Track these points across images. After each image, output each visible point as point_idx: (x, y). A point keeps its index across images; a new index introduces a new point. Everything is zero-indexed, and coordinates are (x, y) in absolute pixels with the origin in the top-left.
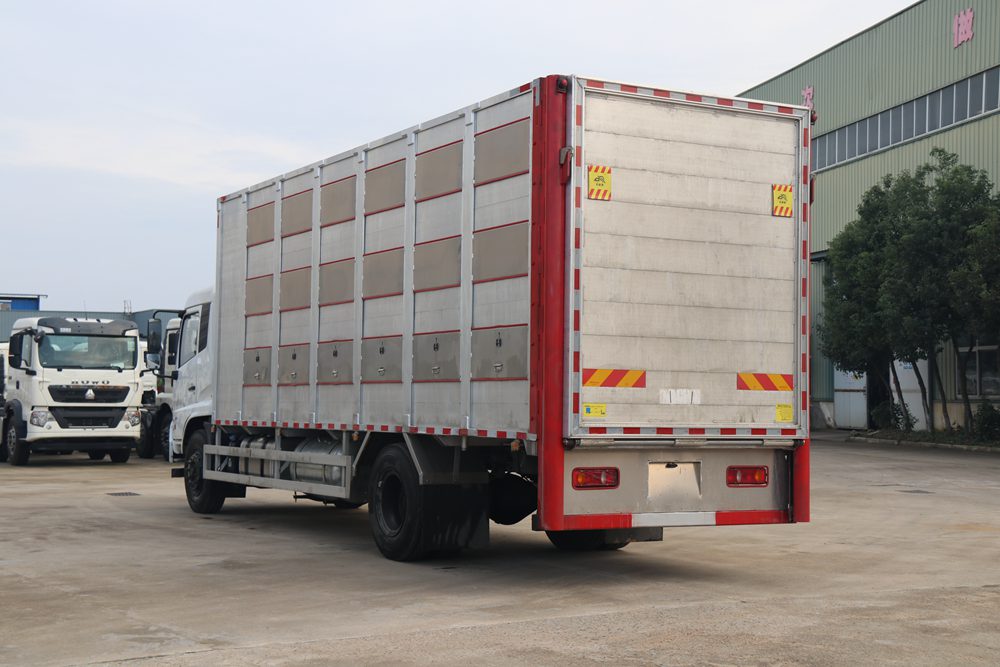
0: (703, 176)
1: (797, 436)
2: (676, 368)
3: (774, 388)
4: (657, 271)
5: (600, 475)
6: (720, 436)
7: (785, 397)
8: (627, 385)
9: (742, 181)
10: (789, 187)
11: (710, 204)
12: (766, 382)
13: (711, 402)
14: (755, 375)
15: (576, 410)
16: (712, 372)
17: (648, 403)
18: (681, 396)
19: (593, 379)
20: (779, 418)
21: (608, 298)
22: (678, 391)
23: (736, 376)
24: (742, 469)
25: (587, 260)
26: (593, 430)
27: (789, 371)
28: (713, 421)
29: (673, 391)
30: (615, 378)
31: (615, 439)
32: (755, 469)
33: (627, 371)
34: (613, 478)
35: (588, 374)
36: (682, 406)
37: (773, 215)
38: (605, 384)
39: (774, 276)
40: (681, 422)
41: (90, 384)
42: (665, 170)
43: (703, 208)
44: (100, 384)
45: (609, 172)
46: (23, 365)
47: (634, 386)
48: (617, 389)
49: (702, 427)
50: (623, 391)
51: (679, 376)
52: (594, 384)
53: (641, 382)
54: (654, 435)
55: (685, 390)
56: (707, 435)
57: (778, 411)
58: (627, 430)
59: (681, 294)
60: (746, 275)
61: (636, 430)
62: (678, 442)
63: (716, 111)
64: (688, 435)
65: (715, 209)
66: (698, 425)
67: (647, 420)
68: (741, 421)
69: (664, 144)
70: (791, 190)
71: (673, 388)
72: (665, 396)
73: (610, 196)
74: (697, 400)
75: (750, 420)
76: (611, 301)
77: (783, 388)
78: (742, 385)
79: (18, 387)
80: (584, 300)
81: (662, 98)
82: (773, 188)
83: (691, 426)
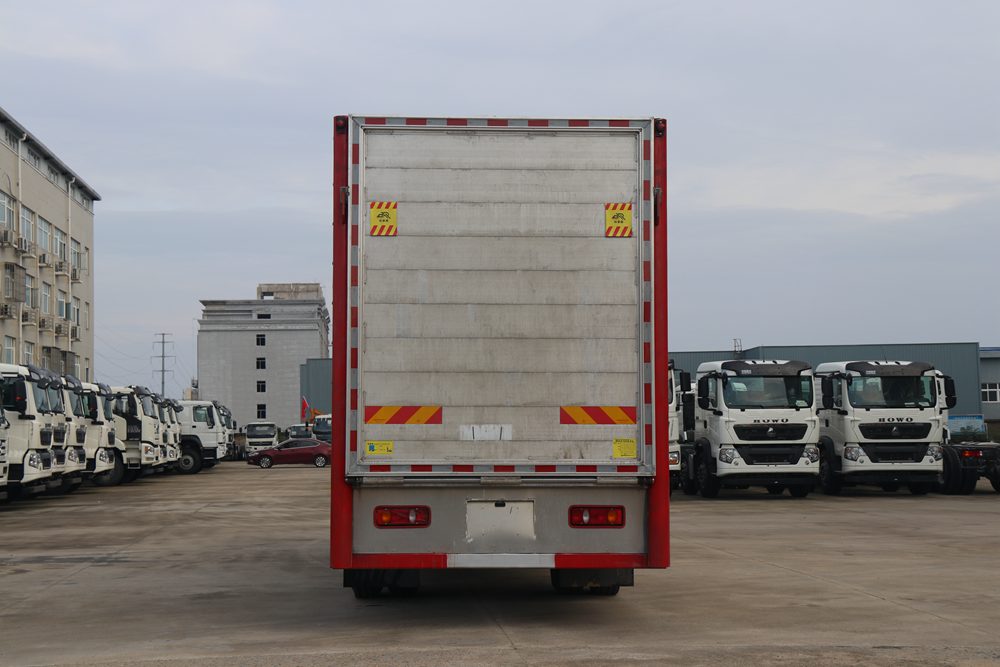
0: (514, 202)
1: (638, 474)
2: (480, 403)
3: (610, 422)
4: (456, 304)
5: (408, 514)
6: (533, 473)
7: (627, 431)
8: (418, 422)
9: (565, 203)
10: (628, 206)
11: (523, 229)
12: (598, 415)
13: (525, 438)
14: (583, 407)
15: (354, 448)
16: (525, 406)
17: (445, 439)
18: (486, 432)
19: (377, 415)
20: (617, 454)
21: (395, 334)
22: (483, 426)
23: (558, 409)
24: (590, 509)
25: (369, 297)
26: (374, 468)
27: (631, 403)
28: (526, 457)
29: (476, 427)
30: (404, 415)
31: (405, 477)
32: (606, 509)
33: (420, 407)
34: (424, 517)
35: (371, 412)
36: (489, 442)
37: (607, 237)
38: (391, 421)
39: (609, 301)
40: (483, 458)
41: (771, 422)
42: (465, 199)
43: (515, 236)
44: (780, 422)
45: (395, 207)
46: (711, 407)
47: (426, 423)
48: (406, 425)
49: (511, 464)
50: (412, 428)
51: (483, 412)
52: (378, 421)
53: (436, 418)
54: (450, 473)
55: (492, 426)
56: (517, 473)
57: (615, 447)
58: (415, 468)
59: (485, 325)
60: (571, 302)
61: (428, 468)
62: (483, 480)
63: (530, 134)
64: (492, 473)
65: (529, 235)
66: (506, 462)
67: (441, 456)
68: (565, 457)
69: (464, 172)
70: (630, 208)
71: (476, 423)
72: (466, 432)
73: (396, 231)
74: (508, 434)
75: (578, 455)
76: (398, 337)
77: (623, 422)
78: (566, 418)
79: (706, 427)
80: (366, 337)
81: (457, 125)
82: (607, 207)
83: (496, 464)
